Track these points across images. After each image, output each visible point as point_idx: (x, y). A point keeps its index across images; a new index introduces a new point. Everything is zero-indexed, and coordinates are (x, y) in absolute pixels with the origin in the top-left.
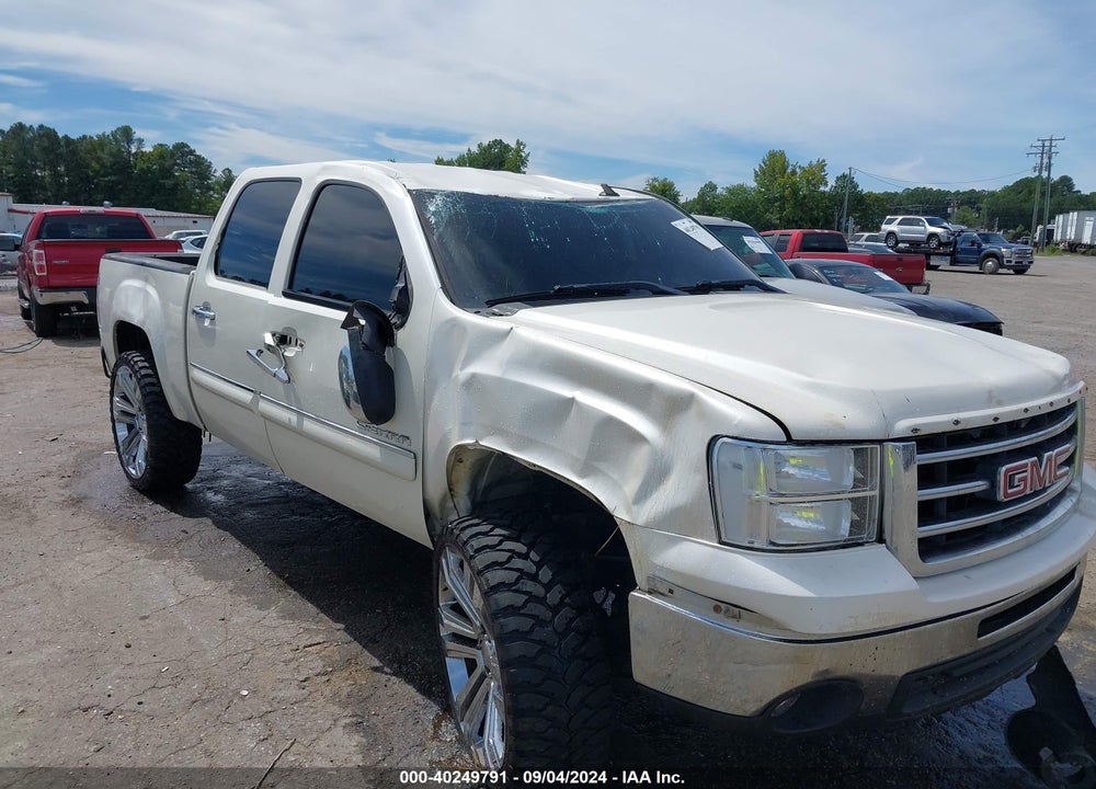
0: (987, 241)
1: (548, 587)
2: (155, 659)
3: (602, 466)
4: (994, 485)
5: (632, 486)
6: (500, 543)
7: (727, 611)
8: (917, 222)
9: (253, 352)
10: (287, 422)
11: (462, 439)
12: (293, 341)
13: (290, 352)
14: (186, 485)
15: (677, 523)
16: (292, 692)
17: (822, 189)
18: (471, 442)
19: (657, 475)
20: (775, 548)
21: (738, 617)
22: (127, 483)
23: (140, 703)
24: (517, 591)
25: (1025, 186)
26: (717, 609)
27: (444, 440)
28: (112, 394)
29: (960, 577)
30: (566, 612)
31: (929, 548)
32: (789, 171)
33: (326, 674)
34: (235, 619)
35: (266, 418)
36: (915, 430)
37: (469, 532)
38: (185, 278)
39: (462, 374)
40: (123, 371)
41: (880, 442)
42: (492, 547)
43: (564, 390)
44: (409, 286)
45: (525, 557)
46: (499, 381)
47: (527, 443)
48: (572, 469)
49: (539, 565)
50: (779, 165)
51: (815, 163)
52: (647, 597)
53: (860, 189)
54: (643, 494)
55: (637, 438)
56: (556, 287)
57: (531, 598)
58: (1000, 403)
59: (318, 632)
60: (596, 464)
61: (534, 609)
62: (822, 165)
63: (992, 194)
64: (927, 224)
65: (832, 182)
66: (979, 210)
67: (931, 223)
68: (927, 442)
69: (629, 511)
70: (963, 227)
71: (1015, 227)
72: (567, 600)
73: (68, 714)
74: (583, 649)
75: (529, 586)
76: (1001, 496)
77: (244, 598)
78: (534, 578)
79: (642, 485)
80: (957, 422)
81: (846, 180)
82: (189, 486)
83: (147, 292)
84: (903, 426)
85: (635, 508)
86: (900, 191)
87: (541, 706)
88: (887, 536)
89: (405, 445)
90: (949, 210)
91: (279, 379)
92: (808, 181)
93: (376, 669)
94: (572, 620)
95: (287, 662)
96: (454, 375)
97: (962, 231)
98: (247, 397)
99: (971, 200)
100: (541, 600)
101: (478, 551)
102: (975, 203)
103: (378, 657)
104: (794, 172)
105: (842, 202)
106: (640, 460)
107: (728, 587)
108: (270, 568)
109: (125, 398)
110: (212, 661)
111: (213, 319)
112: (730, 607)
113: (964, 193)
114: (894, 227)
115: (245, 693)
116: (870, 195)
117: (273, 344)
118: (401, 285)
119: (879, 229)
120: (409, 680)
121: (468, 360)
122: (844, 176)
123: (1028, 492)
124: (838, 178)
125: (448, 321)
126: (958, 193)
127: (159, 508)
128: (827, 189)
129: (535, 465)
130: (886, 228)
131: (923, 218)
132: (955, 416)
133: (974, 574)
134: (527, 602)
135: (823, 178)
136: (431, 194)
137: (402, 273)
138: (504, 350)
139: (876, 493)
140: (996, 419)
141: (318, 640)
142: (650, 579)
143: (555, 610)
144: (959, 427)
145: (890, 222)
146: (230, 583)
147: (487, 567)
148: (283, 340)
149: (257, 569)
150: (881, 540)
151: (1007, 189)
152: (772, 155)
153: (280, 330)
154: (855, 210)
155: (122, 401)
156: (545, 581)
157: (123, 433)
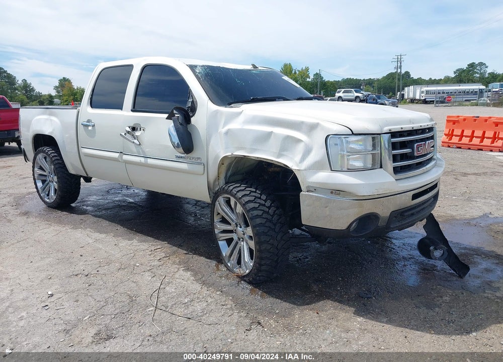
0: (379, 99)
1: (265, 201)
2: (95, 259)
3: (285, 153)
4: (413, 150)
5: (298, 158)
6: (245, 189)
7: (335, 192)
8: (350, 92)
9: (123, 134)
10: (139, 161)
11: (226, 153)
12: (139, 129)
13: (137, 133)
14: (72, 205)
15: (316, 167)
16: (156, 263)
17: (308, 80)
18: (230, 154)
19: (307, 152)
20: (350, 170)
21: (339, 194)
22: (45, 206)
23: (98, 271)
24: (255, 202)
25: (391, 76)
26: (332, 193)
27: (217, 157)
28: (33, 167)
29: (406, 180)
30: (273, 209)
31: (397, 170)
32: (293, 72)
33: (167, 257)
34: (121, 245)
35: (127, 162)
36: (390, 130)
37: (231, 188)
38: (75, 111)
39: (224, 130)
40: (40, 156)
41: (380, 134)
42: (243, 190)
43: (268, 129)
44: (195, 100)
45: (255, 192)
46: (241, 130)
47: (254, 150)
48: (274, 156)
49: (261, 194)
50: (289, 70)
51: (304, 68)
52: (307, 193)
53: (324, 79)
54: (303, 159)
55: (299, 141)
56: (252, 98)
57: (261, 204)
58: (413, 123)
59: (157, 245)
60: (283, 153)
61: (261, 208)
62: (307, 69)
63: (378, 80)
64: (354, 92)
65: (312, 77)
66: (373, 87)
67: (356, 92)
68: (394, 134)
69: (298, 166)
70: (369, 93)
71: (388, 94)
72: (273, 205)
73: (70, 277)
74: (280, 220)
75: (259, 201)
76: (416, 154)
77: (120, 238)
78: (260, 198)
79: (302, 156)
80: (402, 128)
81: (318, 76)
82: (73, 205)
83: (51, 120)
84: (386, 129)
85: (300, 165)
86: (340, 80)
87: (268, 240)
88: (383, 166)
89: (199, 161)
90: (362, 87)
91: (135, 144)
92: (302, 77)
93: (186, 254)
94: (275, 211)
95: (150, 255)
96: (219, 131)
97: (369, 95)
98: (116, 155)
99: (370, 83)
100: (264, 205)
101: (238, 192)
102: (371, 84)
103: (185, 250)
104: (295, 73)
105: (317, 85)
106: (301, 148)
107: (335, 184)
108: (126, 228)
109: (41, 168)
110: (119, 258)
111: (93, 126)
112: (337, 192)
113: (367, 80)
114: (341, 94)
115: (138, 265)
116: (328, 82)
117: (130, 131)
118: (191, 100)
119: (334, 96)
120: (201, 255)
121: (226, 124)
122: (317, 74)
123: (423, 154)
124: (314, 75)
125: (215, 111)
126: (364, 80)
127: (65, 213)
128: (310, 80)
129: (258, 158)
130: (337, 95)
131: (353, 90)
132: (401, 126)
133: (410, 179)
134: (259, 206)
135: (308, 75)
136: (196, 66)
137: (190, 96)
138: (241, 118)
139: (379, 152)
140: (413, 128)
141: (158, 247)
142: (308, 187)
143: (269, 208)
144: (403, 130)
145: (339, 92)
146: (112, 234)
147: (242, 196)
148: (134, 129)
149: (121, 229)
150: (381, 167)
151: (384, 78)
152: (285, 65)
153: (132, 125)
154: (323, 89)
155: (39, 170)
156: (264, 199)
157: (40, 184)
